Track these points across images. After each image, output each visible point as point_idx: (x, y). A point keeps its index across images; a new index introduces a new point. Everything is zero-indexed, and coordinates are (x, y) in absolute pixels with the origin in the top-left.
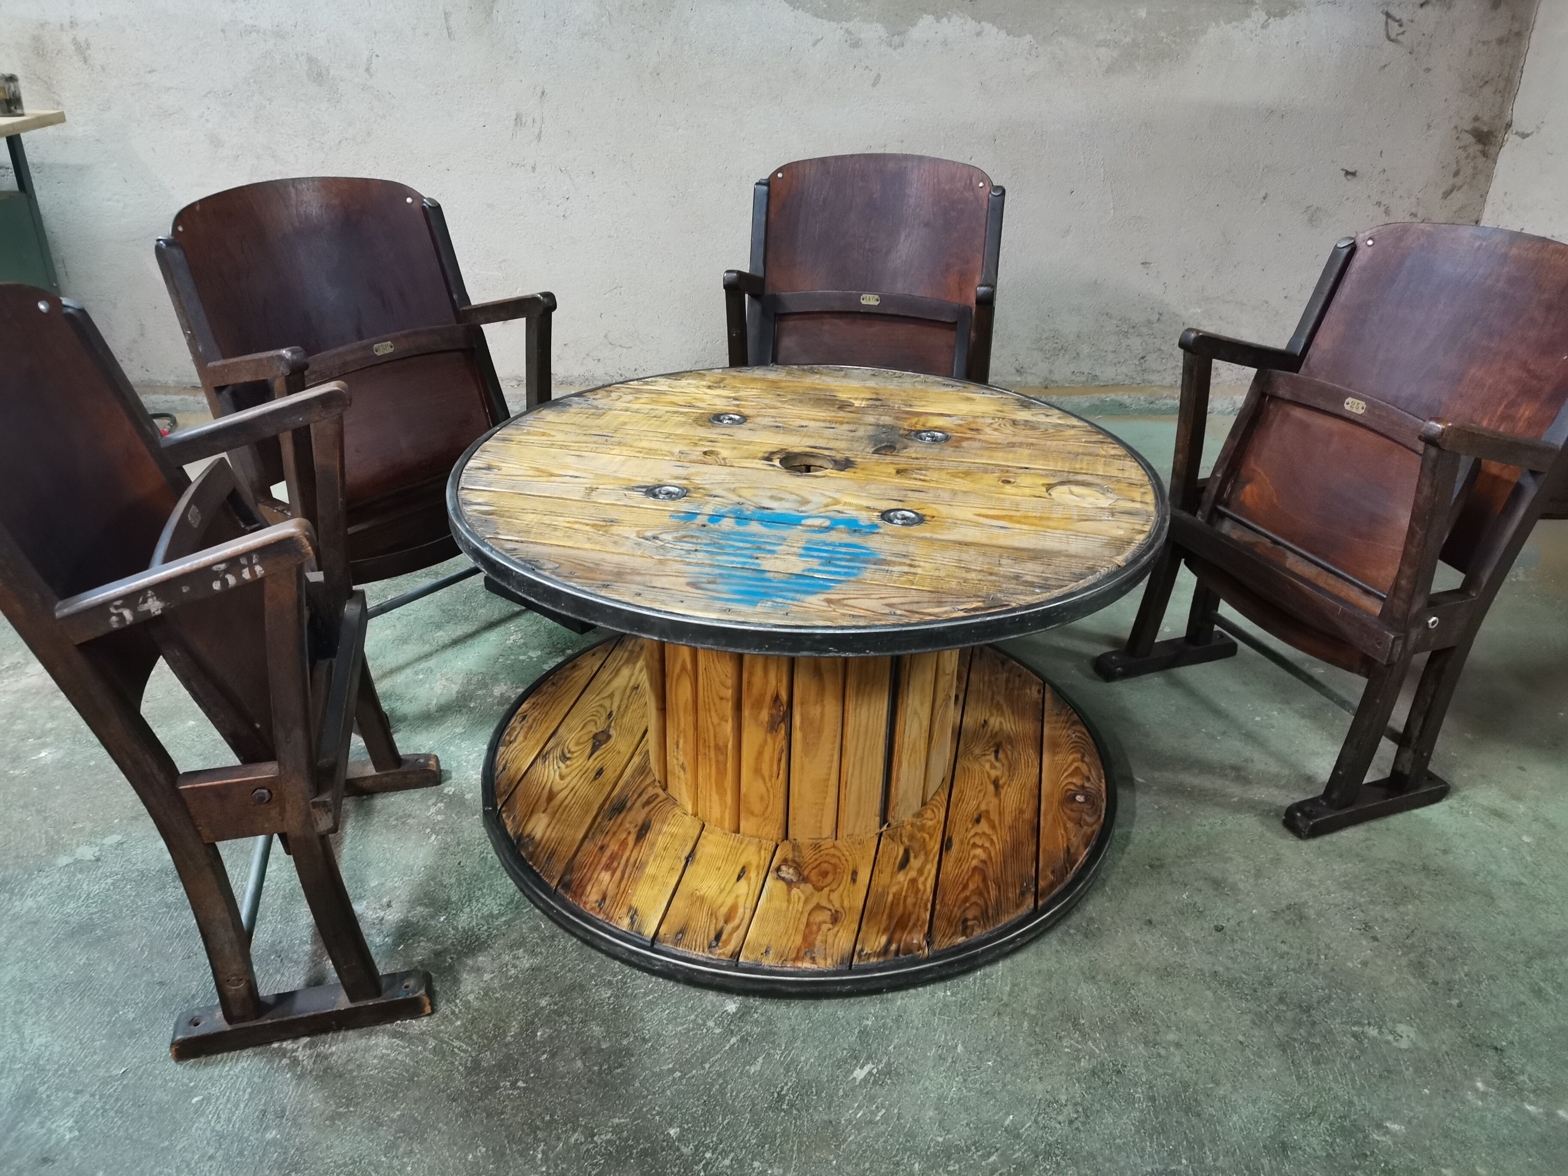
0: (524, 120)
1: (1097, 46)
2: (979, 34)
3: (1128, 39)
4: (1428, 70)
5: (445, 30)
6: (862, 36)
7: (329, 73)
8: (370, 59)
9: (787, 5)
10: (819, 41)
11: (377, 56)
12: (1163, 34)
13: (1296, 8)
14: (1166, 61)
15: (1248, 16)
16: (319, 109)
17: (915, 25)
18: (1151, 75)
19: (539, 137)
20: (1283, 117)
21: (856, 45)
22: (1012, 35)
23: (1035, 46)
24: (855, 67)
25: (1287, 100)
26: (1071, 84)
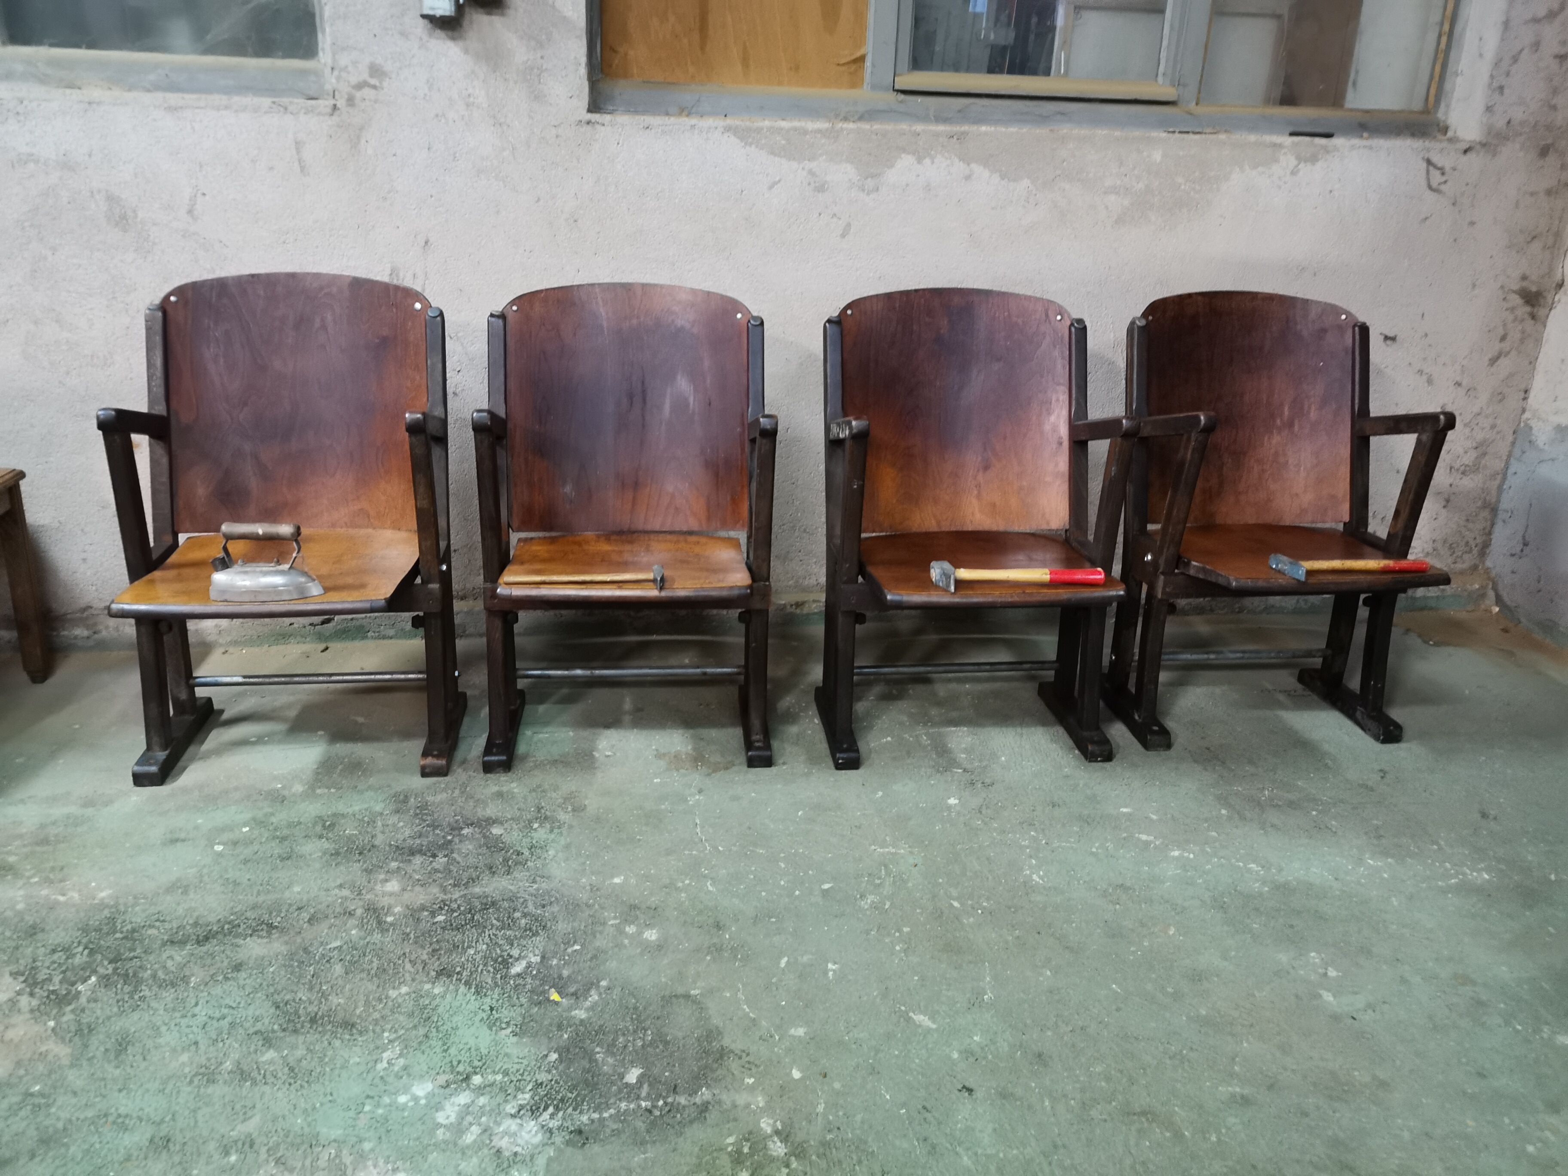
0: (401, 275)
1: (1105, 193)
2: (968, 178)
3: (1141, 186)
4: (1472, 223)
5: (296, 164)
6: (829, 178)
7: (136, 217)
8: (193, 199)
9: (737, 141)
10: (776, 183)
11: (204, 194)
12: (1180, 180)
13: (1328, 152)
14: (1185, 210)
15: (1277, 161)
16: (122, 261)
17: (892, 166)
18: (1167, 227)
20: (1315, 274)
21: (821, 188)
22: (1006, 180)
23: (1034, 192)
24: (820, 214)
25: (1319, 256)
26: (1075, 236)
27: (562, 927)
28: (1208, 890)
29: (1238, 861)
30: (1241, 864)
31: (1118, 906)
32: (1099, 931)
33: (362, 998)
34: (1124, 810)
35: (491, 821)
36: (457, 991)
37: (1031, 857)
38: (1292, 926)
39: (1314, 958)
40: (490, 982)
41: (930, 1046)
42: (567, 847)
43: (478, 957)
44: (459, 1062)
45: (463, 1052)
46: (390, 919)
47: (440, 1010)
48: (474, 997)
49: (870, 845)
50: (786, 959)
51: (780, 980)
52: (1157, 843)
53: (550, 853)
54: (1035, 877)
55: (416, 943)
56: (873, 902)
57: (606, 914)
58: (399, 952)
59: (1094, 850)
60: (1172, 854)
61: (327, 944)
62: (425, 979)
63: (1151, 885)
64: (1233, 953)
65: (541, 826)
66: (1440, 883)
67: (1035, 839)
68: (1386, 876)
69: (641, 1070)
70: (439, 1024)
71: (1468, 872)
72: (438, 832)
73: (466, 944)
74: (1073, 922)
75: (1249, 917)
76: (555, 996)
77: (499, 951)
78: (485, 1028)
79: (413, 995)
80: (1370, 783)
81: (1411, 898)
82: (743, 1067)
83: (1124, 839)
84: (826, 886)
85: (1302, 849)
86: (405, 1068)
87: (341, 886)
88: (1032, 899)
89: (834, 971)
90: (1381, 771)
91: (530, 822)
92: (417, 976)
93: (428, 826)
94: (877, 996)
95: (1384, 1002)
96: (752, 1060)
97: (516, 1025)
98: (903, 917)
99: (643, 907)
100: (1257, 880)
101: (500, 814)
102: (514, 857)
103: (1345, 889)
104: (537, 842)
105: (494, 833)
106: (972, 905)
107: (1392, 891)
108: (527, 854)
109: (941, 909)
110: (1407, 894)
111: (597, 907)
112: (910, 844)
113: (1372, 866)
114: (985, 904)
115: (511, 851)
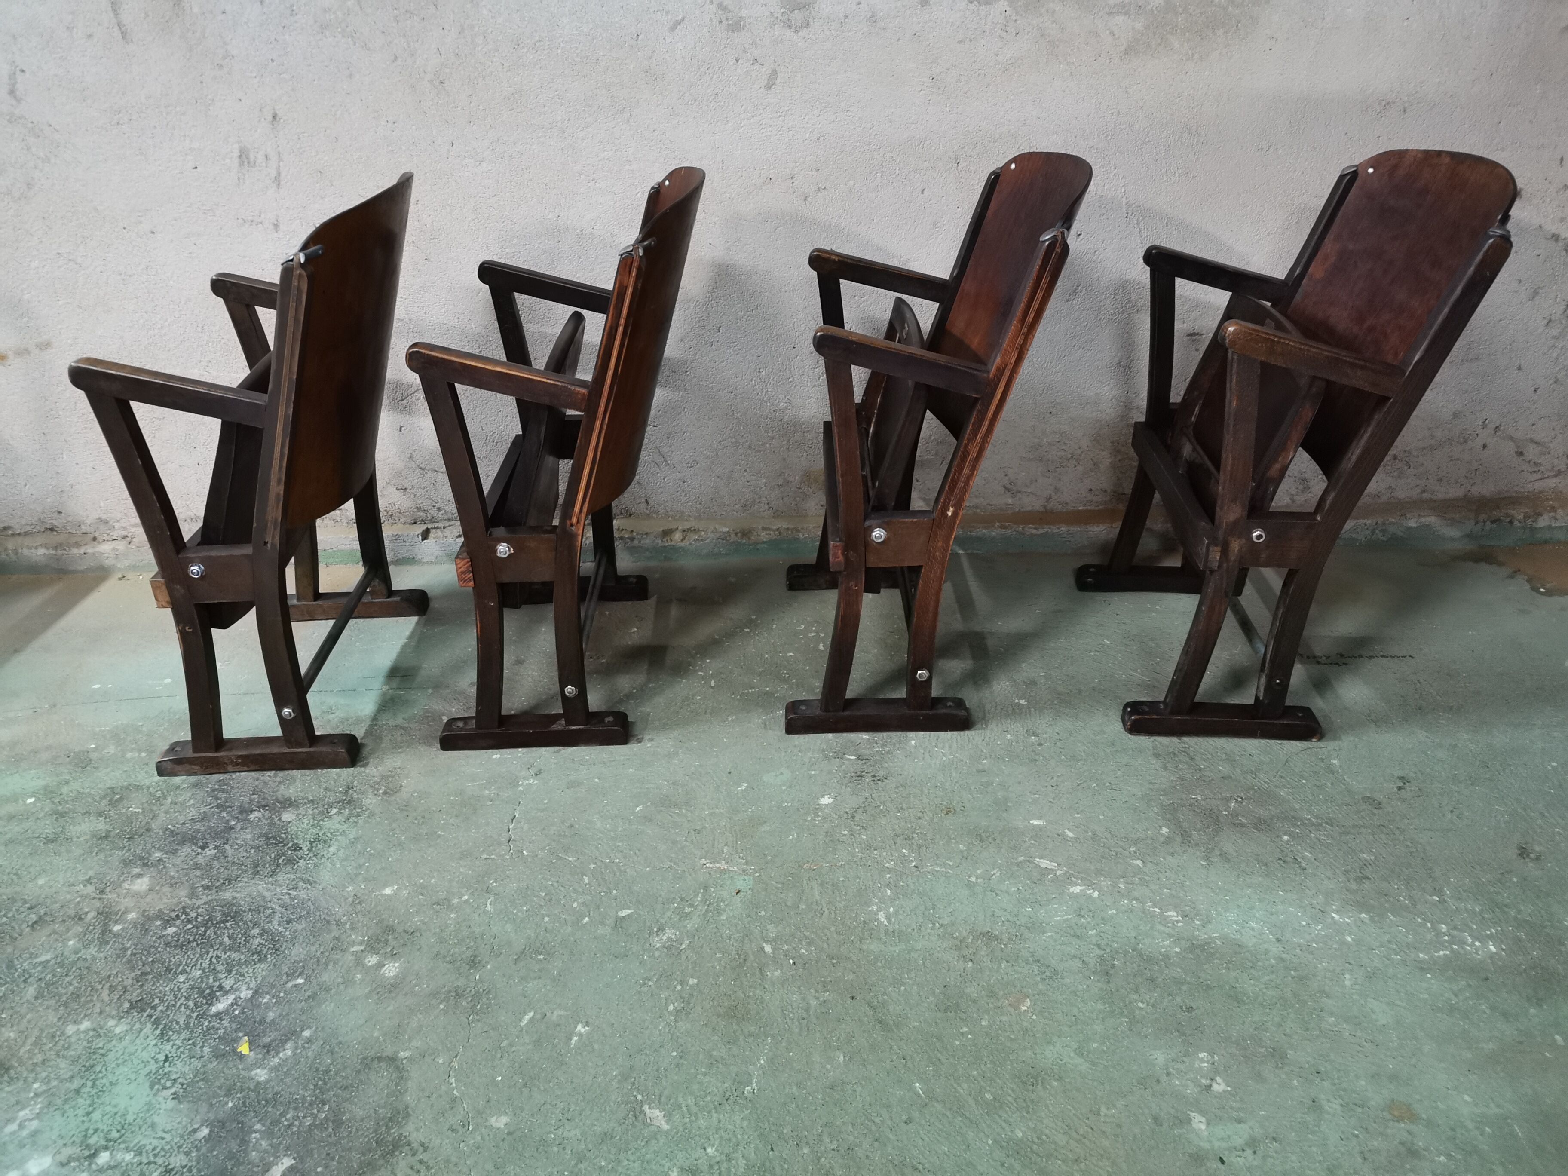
0: (252, 157)
1: (1110, 14)
5: (116, 29)
6: (744, 13)
8: (12, 76)
10: (679, 23)
11: (23, 71)
14: (1220, 32)
18: (1196, 56)
19: (277, 181)
20: (1405, 111)
21: (736, 27)
22: (975, 3)
23: (1014, 18)
24: (737, 61)
25: (1412, 85)
26: (1071, 74)
27: (297, 952)
28: (1099, 946)
29: (1155, 905)
30: (1157, 910)
31: (970, 964)
32: (931, 999)
33: (36, 1032)
34: (1035, 822)
35: (289, 803)
36: (141, 1030)
37: (888, 885)
38: (1190, 1009)
39: (1202, 1060)
40: (182, 1023)
41: (648, 1157)
42: (353, 842)
43: (184, 988)
44: (96, 1131)
45: (106, 1118)
46: (117, 928)
47: (111, 1055)
48: (154, 1042)
49: (701, 859)
50: (531, 1014)
51: (511, 1045)
52: (1058, 873)
53: (331, 849)
54: (881, 916)
55: (129, 961)
56: (669, 939)
57: (353, 937)
58: (104, 974)
59: (973, 879)
60: (1071, 890)
61: (37, 956)
62: (114, 1013)
63: (1027, 934)
64: (1095, 1045)
65: (339, 813)
66: (1421, 955)
67: (904, 860)
68: (1349, 939)
69: (293, 1162)
70: (100, 1075)
71: (1470, 940)
72: (224, 814)
73: (181, 968)
74: (904, 984)
75: (1137, 991)
76: (244, 1048)
77: (211, 980)
78: (147, 1084)
79: (91, 1033)
80: (1380, 797)
81: (1370, 977)
82: (412, 1168)
83: (1018, 865)
84: (624, 913)
85: (1249, 891)
86: (34, 1134)
87: (89, 881)
88: (865, 947)
89: (580, 1035)
90: (1402, 778)
91: (330, 806)
92: (107, 1009)
93: (218, 806)
94: (616, 1076)
95: (1274, 1139)
96: (425, 1160)
97: (182, 1085)
98: (695, 963)
99: (400, 929)
100: (1170, 935)
101: (302, 794)
102: (290, 852)
103: (1284, 956)
104: (324, 833)
105: (283, 819)
106: (787, 951)
107: (1350, 964)
108: (305, 849)
109: (746, 955)
110: (1369, 969)
111: (348, 926)
112: (749, 858)
113: (1335, 922)
114: (803, 951)
115: (290, 845)
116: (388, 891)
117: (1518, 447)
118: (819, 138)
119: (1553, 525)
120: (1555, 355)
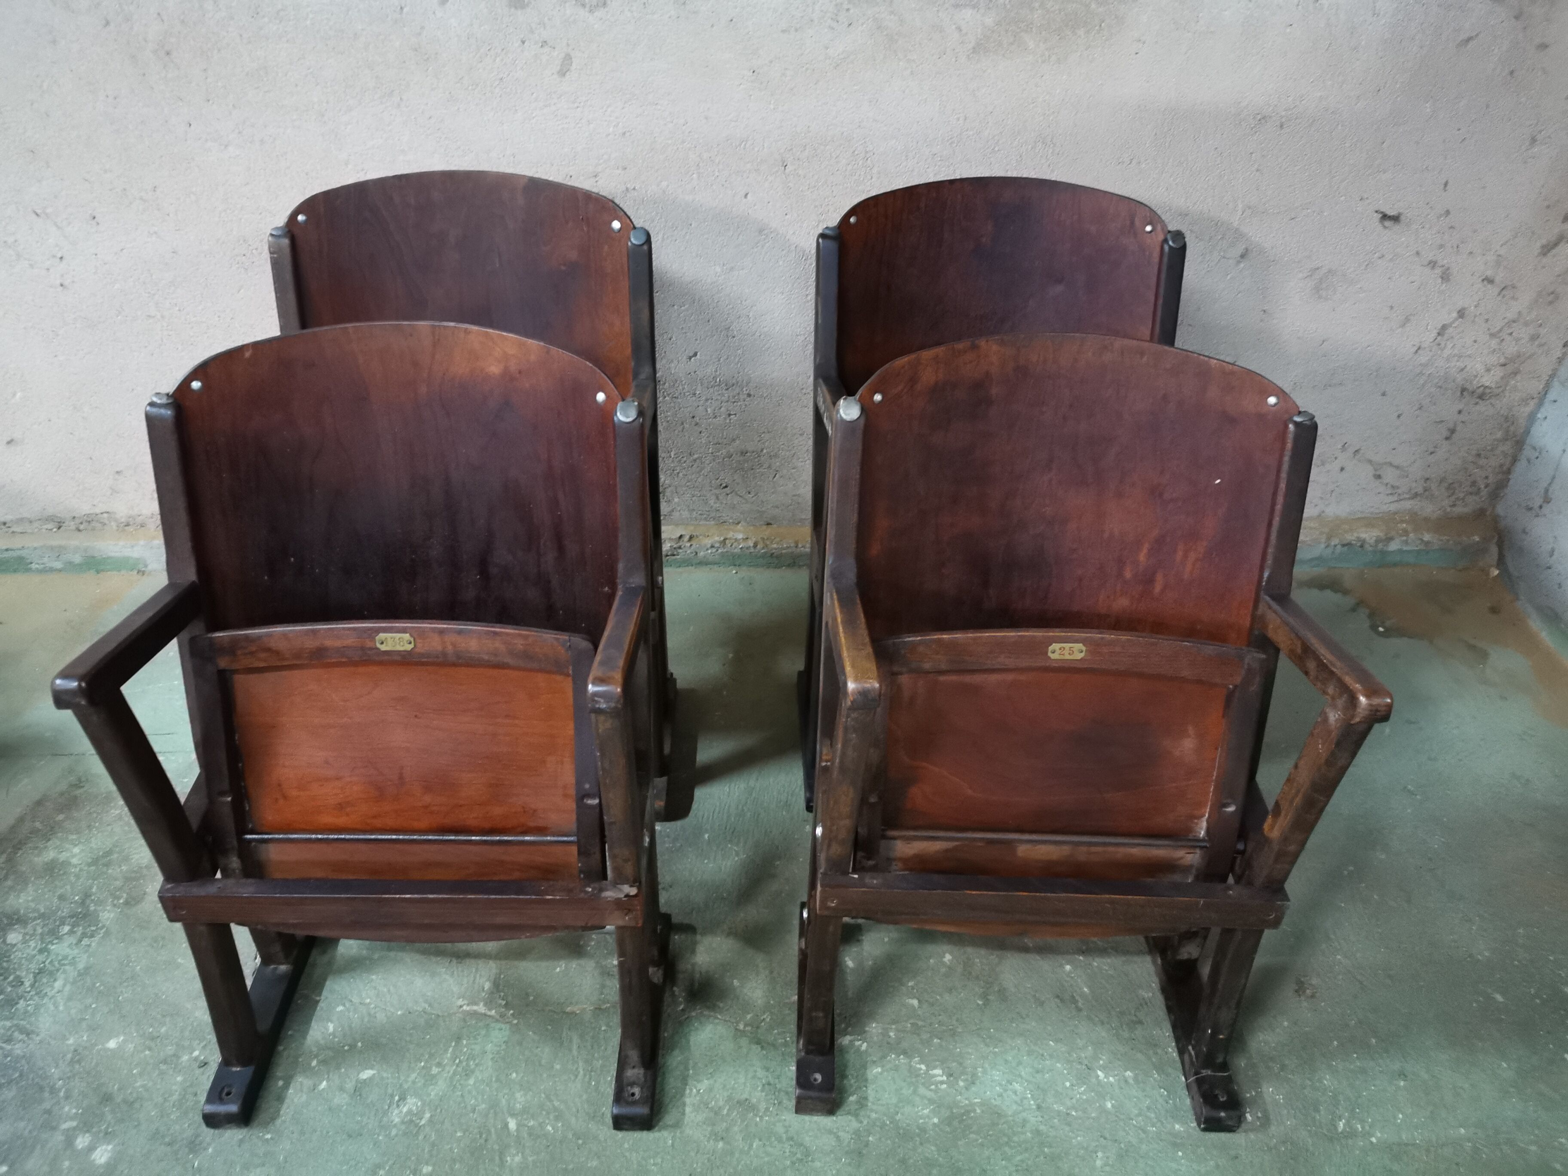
1: (956, 6)
4: (1543, 46)
14: (1081, 32)
18: (1054, 58)
20: (1281, 126)
23: (846, 6)
25: (1290, 99)
26: (912, 73)
31: (721, 1144)
35: (16, 919)
42: (84, 973)
53: (56, 984)
56: (410, 1112)
57: (67, 1109)
65: (71, 932)
68: (1109, 1105)
84: (367, 1072)
85: (1019, 1041)
91: (62, 923)
98: (433, 1145)
99: (119, 1100)
100: (931, 1101)
101: (33, 905)
102: (9, 989)
103: (1042, 1127)
104: (51, 962)
105: (9, 941)
106: (532, 1128)
107: (1105, 1139)
108: (27, 984)
109: (489, 1132)
110: (1122, 1146)
111: (62, 1094)
112: (510, 998)
113: (1099, 1083)
114: (549, 1128)
115: (11, 978)
116: (112, 1044)
117: (1376, 470)
118: (624, 134)
119: (1405, 548)
120: (1422, 382)
